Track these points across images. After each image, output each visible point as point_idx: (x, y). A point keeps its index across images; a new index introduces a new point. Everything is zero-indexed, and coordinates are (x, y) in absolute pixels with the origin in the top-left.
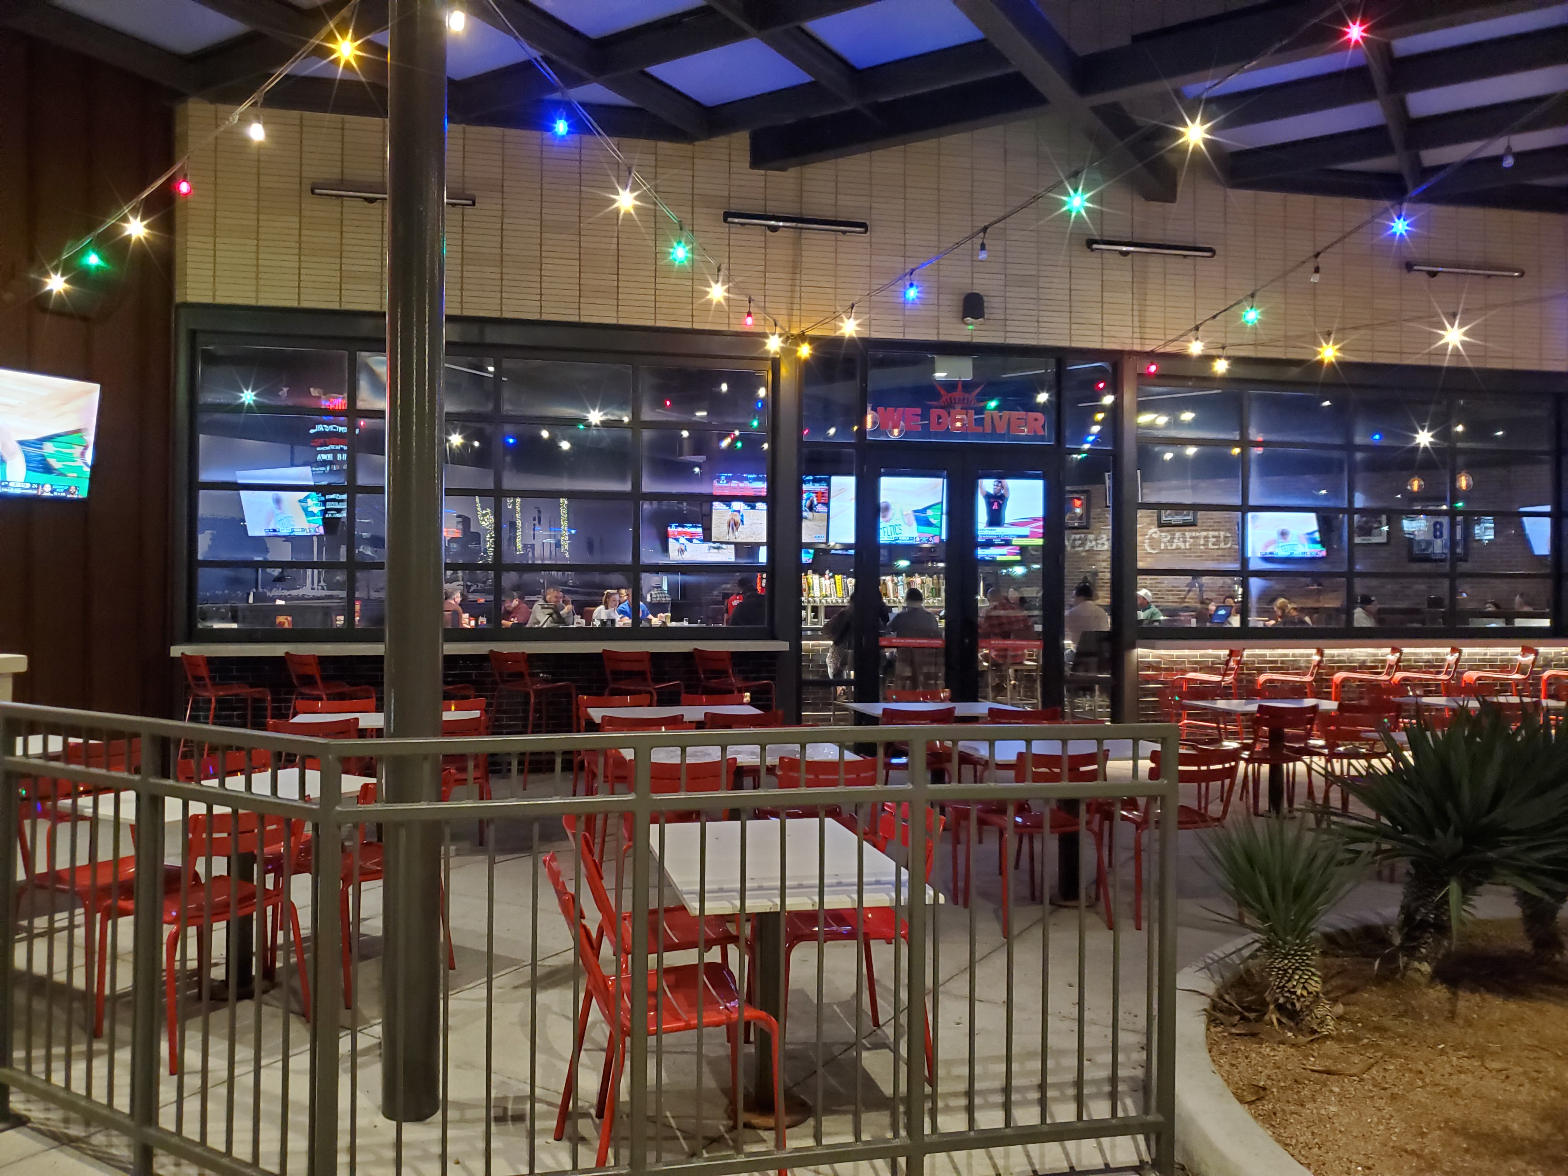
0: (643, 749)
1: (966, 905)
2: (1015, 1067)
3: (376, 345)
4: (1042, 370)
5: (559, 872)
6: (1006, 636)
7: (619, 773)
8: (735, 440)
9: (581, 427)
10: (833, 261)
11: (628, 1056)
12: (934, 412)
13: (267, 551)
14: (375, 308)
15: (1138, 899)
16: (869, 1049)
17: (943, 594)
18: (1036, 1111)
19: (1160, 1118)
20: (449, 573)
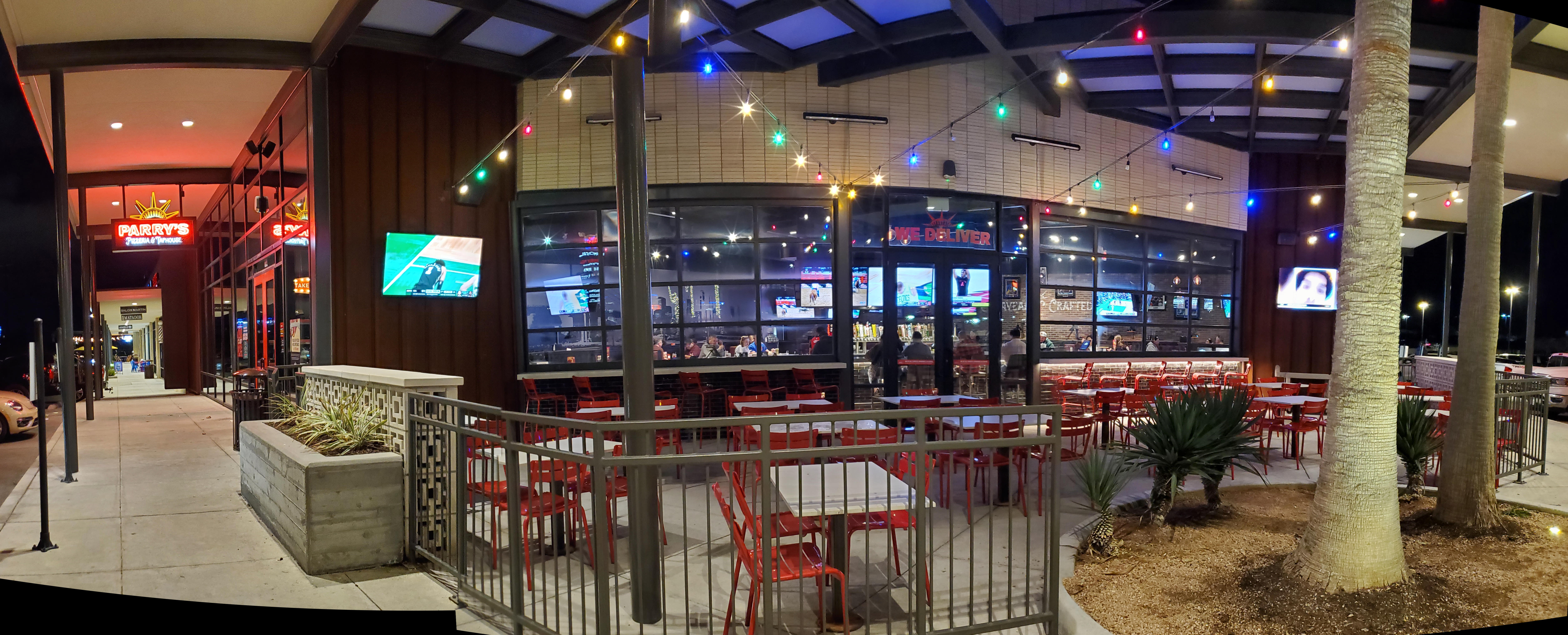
0: (765, 425)
1: (947, 507)
2: (975, 593)
3: (611, 205)
4: (989, 208)
5: (721, 493)
6: (969, 358)
7: (752, 438)
8: (813, 248)
9: (725, 243)
10: (868, 141)
11: (762, 593)
12: (927, 230)
13: (561, 322)
14: (610, 185)
15: (1040, 500)
16: (895, 588)
17: (933, 334)
18: (986, 615)
19: (1051, 614)
20: (655, 329)
